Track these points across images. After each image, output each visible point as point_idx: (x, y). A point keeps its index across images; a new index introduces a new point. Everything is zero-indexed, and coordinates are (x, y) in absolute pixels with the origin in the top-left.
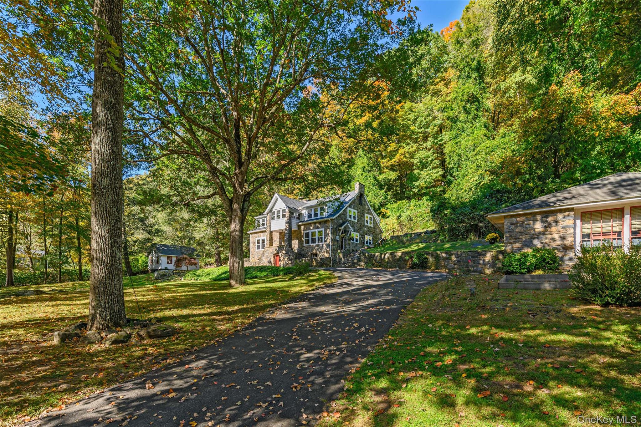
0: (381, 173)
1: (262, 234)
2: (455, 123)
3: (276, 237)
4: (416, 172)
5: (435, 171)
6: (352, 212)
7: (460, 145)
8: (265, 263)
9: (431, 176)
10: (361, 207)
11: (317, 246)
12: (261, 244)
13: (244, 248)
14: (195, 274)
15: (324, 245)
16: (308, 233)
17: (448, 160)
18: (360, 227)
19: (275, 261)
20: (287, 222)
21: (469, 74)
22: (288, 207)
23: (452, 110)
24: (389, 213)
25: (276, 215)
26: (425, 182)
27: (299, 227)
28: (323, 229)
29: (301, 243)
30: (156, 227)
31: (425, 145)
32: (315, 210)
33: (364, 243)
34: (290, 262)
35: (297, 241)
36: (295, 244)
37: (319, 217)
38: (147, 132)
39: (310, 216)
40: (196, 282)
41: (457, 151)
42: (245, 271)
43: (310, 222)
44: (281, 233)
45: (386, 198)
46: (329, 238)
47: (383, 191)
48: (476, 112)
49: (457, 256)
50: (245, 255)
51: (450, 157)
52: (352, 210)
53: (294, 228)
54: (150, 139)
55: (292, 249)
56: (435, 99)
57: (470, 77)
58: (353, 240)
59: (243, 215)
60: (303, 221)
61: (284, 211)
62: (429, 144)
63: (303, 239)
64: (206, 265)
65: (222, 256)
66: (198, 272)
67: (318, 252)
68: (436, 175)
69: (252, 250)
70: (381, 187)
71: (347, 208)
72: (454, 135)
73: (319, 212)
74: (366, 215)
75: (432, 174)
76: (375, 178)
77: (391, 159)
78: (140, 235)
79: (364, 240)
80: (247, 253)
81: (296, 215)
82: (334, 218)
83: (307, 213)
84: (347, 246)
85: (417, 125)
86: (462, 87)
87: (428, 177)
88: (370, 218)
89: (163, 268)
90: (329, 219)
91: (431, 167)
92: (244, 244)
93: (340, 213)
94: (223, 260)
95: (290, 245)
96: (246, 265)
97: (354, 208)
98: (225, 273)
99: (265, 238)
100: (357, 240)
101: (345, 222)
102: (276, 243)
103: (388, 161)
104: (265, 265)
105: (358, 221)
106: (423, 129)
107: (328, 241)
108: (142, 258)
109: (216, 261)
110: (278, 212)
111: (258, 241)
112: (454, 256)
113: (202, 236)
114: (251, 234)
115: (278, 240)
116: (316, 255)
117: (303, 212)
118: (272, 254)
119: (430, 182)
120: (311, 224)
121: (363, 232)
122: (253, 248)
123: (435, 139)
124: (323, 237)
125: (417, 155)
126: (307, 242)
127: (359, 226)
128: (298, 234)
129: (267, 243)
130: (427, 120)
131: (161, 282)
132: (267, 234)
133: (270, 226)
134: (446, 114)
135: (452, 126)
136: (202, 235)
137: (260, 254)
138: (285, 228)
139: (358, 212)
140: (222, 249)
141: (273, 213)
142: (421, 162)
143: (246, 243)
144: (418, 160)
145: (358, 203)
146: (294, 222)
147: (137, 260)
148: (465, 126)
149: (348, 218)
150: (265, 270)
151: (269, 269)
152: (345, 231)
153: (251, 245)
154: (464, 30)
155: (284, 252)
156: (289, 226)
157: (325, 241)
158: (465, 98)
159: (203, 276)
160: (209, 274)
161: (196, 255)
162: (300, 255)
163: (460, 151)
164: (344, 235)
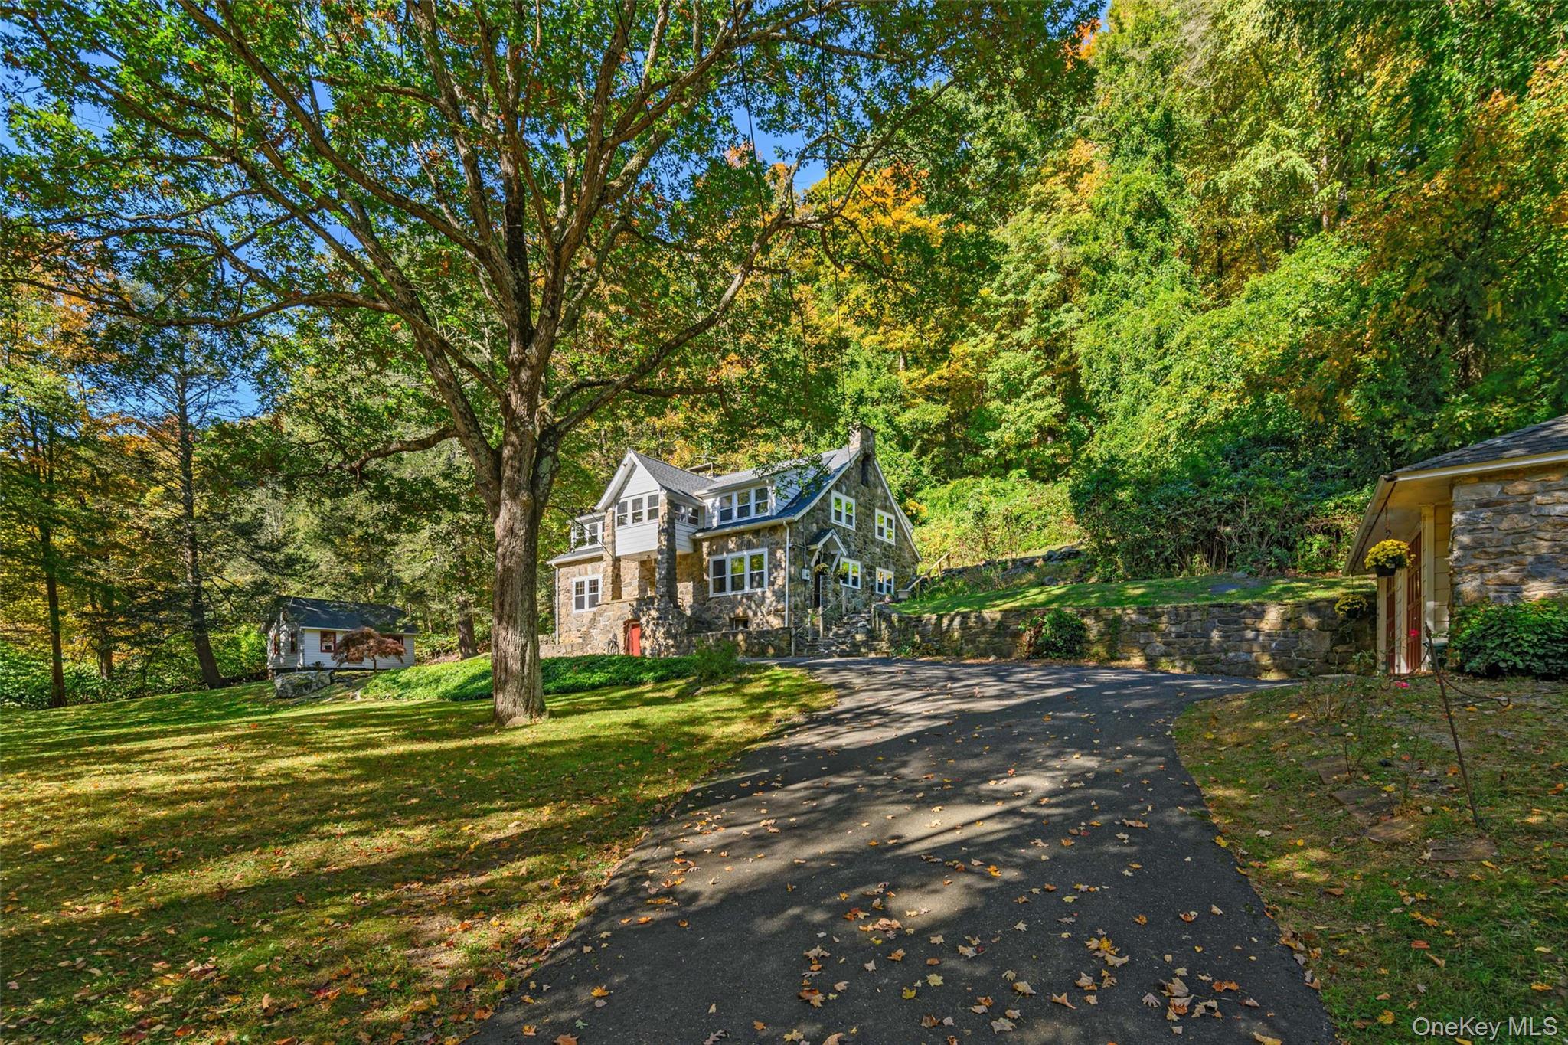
0: (904, 409)
1: (589, 566)
2: (1104, 272)
3: (631, 574)
4: (994, 405)
5: (1039, 404)
6: (845, 503)
7: (1118, 333)
8: (599, 646)
9: (1031, 417)
10: (866, 490)
11: (749, 597)
12: (587, 595)
13: (540, 608)
14: (395, 682)
15: (769, 594)
16: (723, 562)
17: (1084, 371)
18: (863, 543)
19: (628, 640)
20: (661, 531)
21: (1141, 143)
22: (663, 487)
23: (1096, 238)
24: (925, 511)
25: (630, 512)
26: (1017, 431)
27: (696, 544)
28: (765, 551)
29: (700, 588)
30: (290, 550)
31: (1016, 335)
32: (744, 498)
33: (872, 588)
34: (671, 642)
35: (690, 585)
36: (685, 592)
37: (753, 515)
38: (228, 243)
39: (726, 515)
40: (398, 704)
41: (1110, 346)
42: (543, 670)
43: (727, 530)
44: (646, 565)
45: (918, 472)
46: (782, 573)
47: (911, 455)
48: (1160, 243)
49: (1176, 617)
50: (539, 624)
51: (1090, 362)
52: (844, 499)
53: (683, 548)
54: (236, 263)
55: (677, 606)
56: (1041, 217)
57: (1145, 154)
58: (846, 581)
59: (535, 500)
60: (708, 529)
61: (654, 500)
62: (1025, 334)
63: (709, 578)
64: (436, 654)
65: (478, 629)
66: (405, 676)
67: (751, 614)
68: (1043, 414)
69: (561, 611)
70: (905, 444)
71: (829, 492)
72: (1101, 306)
73: (752, 503)
74: (878, 511)
75: (1033, 412)
76: (889, 421)
77: (930, 372)
78: (239, 573)
79: (873, 581)
80: (546, 619)
81: (686, 511)
82: (797, 517)
83: (717, 504)
84: (831, 597)
85: (995, 284)
86: (1125, 178)
87: (1024, 418)
88: (890, 521)
89: (310, 663)
90: (784, 520)
91: (1030, 394)
92: (540, 596)
93: (813, 504)
94: (482, 639)
95: (671, 595)
96: (546, 652)
97: (848, 494)
98: (484, 676)
99: (599, 576)
100: (855, 582)
101: (826, 532)
102: (631, 591)
103: (924, 376)
104: (599, 652)
105: (858, 528)
106: (1011, 296)
107: (780, 582)
108: (248, 636)
109: (462, 643)
110: (638, 503)
111: (580, 587)
112: (1164, 619)
113: (418, 573)
114: (560, 565)
115: (635, 583)
116: (745, 622)
117: (708, 503)
118: (621, 622)
119: (1028, 432)
120: (729, 536)
121: (872, 559)
122: (566, 605)
123: (1042, 321)
124: (766, 570)
125: (996, 364)
126: (720, 586)
127: (860, 542)
128: (693, 565)
129: (604, 591)
130: (1022, 272)
131: (294, 705)
132: (606, 565)
133: (613, 542)
134: (1081, 249)
135: (1095, 281)
136: (419, 570)
137: (586, 621)
138: (655, 547)
139: (859, 505)
140: (476, 610)
141: (623, 508)
142: (1005, 380)
143: (544, 591)
144: (999, 375)
145: (859, 478)
146: (683, 531)
147: (235, 644)
148: (1131, 282)
149: (834, 521)
150: (602, 668)
151: (612, 663)
152: (827, 557)
153: (560, 598)
154: (1129, 26)
155: (654, 613)
156: (668, 540)
157: (772, 584)
158: (1133, 205)
159: (418, 685)
160: (438, 681)
161: (404, 626)
162: (699, 623)
163: (1117, 348)
164: (822, 565)
